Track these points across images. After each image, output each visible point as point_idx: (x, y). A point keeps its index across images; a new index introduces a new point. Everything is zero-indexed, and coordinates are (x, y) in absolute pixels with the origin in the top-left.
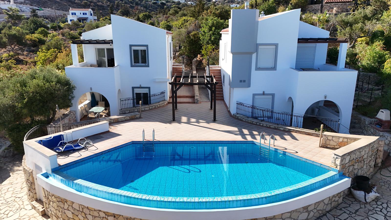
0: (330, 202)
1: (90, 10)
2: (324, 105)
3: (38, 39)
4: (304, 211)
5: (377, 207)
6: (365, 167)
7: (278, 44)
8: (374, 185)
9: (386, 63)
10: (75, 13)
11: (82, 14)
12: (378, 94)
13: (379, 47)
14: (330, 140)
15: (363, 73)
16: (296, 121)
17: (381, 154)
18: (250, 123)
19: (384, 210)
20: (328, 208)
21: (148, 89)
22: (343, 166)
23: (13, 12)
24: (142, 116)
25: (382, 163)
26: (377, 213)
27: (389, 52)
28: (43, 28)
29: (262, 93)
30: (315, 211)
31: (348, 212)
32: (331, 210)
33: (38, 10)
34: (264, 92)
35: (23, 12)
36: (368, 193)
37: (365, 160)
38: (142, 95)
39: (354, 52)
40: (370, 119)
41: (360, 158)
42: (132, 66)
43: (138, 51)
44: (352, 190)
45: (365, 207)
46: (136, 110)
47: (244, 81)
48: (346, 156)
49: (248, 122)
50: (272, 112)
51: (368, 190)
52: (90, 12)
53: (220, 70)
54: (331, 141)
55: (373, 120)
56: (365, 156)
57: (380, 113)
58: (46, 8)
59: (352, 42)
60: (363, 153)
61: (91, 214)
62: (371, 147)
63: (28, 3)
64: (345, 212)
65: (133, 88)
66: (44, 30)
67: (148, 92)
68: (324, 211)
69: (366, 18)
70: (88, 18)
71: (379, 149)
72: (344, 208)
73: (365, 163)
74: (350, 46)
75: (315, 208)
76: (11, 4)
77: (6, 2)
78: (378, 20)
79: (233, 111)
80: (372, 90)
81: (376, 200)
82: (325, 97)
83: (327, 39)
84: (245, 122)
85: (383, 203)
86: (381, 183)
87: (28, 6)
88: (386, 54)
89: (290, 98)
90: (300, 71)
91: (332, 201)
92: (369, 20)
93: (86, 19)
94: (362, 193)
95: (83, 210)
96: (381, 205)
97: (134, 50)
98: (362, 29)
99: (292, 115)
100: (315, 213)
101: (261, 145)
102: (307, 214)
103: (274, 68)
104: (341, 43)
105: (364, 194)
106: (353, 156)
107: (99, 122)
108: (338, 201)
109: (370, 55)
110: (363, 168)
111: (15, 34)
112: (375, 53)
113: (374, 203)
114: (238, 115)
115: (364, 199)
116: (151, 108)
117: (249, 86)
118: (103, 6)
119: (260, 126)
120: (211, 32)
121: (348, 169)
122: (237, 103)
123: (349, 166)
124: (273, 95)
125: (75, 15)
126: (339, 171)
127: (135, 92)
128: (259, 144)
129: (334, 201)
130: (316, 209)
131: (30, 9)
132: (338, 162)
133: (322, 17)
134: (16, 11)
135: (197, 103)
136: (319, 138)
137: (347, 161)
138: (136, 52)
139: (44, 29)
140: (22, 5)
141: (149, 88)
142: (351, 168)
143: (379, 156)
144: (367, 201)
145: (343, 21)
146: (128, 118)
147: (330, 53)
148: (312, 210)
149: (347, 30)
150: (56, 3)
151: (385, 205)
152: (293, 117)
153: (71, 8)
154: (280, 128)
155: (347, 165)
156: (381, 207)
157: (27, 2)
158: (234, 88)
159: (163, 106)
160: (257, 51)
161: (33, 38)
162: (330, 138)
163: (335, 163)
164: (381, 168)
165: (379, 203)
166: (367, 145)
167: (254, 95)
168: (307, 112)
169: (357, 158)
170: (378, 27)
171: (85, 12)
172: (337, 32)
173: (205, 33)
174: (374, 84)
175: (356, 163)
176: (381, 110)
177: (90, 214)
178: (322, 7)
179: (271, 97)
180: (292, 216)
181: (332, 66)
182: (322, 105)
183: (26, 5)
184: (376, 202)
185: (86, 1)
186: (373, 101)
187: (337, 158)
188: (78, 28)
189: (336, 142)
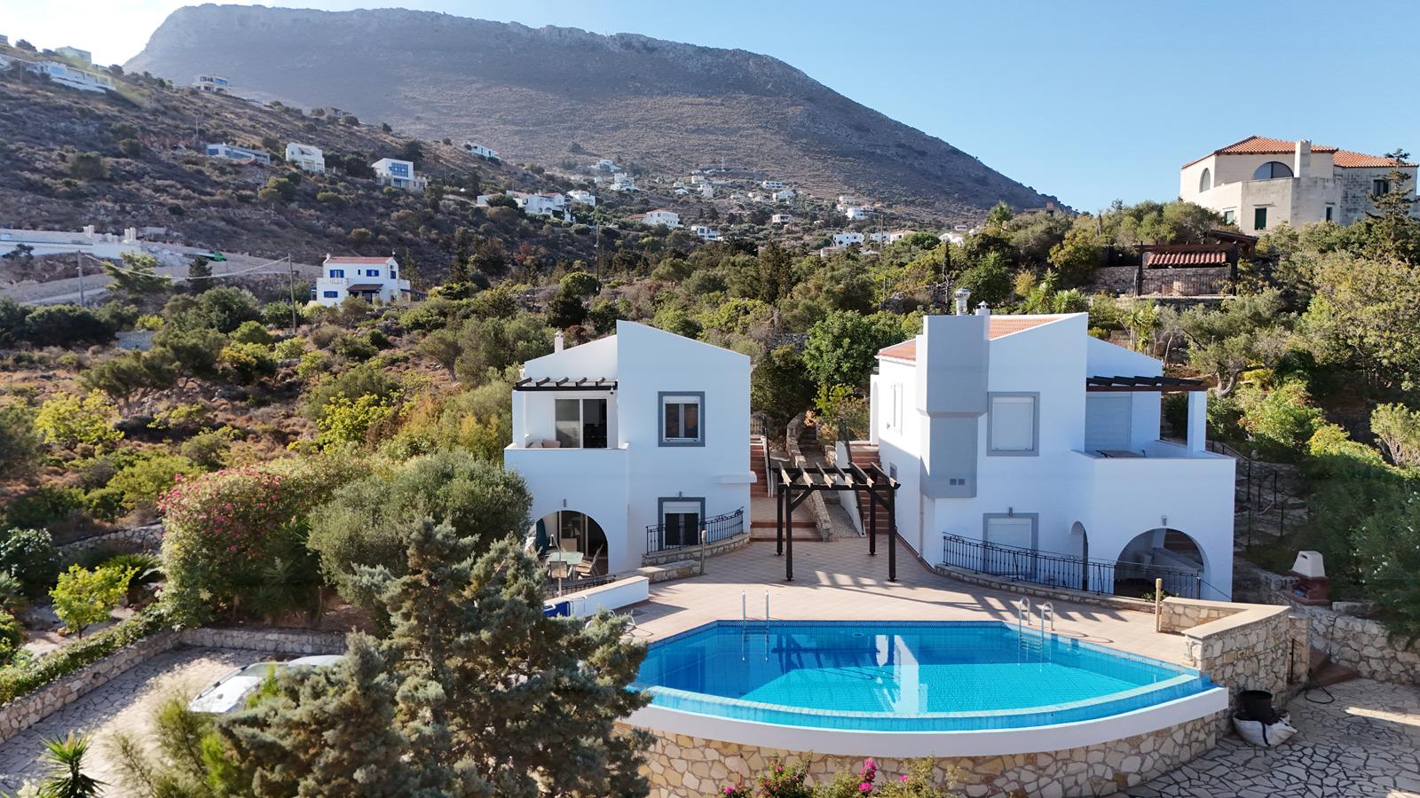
0: (1186, 742)
1: (391, 261)
2: (1166, 546)
3: (256, 358)
4: (1133, 752)
5: (1291, 755)
6: (1262, 674)
7: (1038, 393)
8: (1285, 711)
9: (1313, 437)
10: (342, 272)
11: (364, 273)
12: (1301, 517)
13: (1295, 398)
14: (1179, 615)
15: (1259, 463)
16: (1097, 577)
17: (1304, 653)
18: (984, 586)
19: (1307, 761)
20: (1185, 756)
21: (698, 504)
22: (1209, 662)
23: (137, 269)
24: (705, 571)
25: (1308, 675)
26: (1290, 764)
27: (1320, 409)
28: (254, 324)
29: (1007, 511)
30: (1156, 756)
31: (1229, 764)
32: (1191, 761)
33: (212, 259)
34: (1011, 509)
35: (163, 265)
36: (1270, 724)
37: (1261, 657)
38: (682, 519)
39: (1235, 408)
40: (1280, 577)
41: (1247, 649)
42: (661, 444)
43: (677, 406)
44: (1235, 720)
45: (1266, 755)
46: (682, 556)
47: (962, 482)
48: (1212, 641)
49: (978, 584)
50: (1035, 556)
51: (1269, 718)
52: (391, 267)
53: (876, 454)
54: (1183, 618)
55: (1288, 579)
56: (1260, 648)
57: (1299, 559)
58: (236, 252)
59: (1228, 380)
60: (1253, 639)
61: (683, 756)
62: (1271, 627)
63: (178, 236)
64: (1222, 764)
65: (661, 501)
66: (257, 329)
67: (699, 512)
68: (1176, 761)
69: (1259, 320)
70: (381, 285)
71: (1298, 638)
72: (1220, 757)
73: (1262, 663)
74: (1224, 392)
75: (1156, 747)
76: (125, 241)
77: (109, 236)
78: (1289, 326)
79: (934, 557)
80: (1283, 505)
81: (1290, 741)
82: (1165, 521)
83: (1158, 379)
84: (971, 583)
85: (1305, 748)
86: (1305, 715)
87: (179, 246)
88: (1314, 416)
89: (1078, 525)
90: (1099, 457)
91: (1192, 739)
92: (1266, 326)
93: (375, 289)
94: (1258, 725)
95: (664, 751)
96: (1301, 750)
97: (668, 406)
98: (1248, 349)
99: (1085, 564)
100: (1155, 761)
101: (1023, 630)
102: (1138, 760)
103: (1033, 451)
104: (1190, 393)
105: (1261, 727)
106: (1231, 643)
107: (614, 580)
108: (1204, 742)
109: (1273, 418)
110: (1258, 674)
111: (195, 346)
112: (1285, 412)
113: (1287, 747)
114: (947, 568)
115: (1262, 739)
116: (715, 551)
117: (973, 494)
118: (417, 244)
119: (1010, 591)
120: (839, 351)
121: (1220, 671)
122: (945, 538)
123: (1223, 665)
124: (1034, 517)
125: (342, 276)
126: (1202, 674)
127: (665, 512)
128: (1018, 629)
129: (1197, 740)
130: (1157, 751)
131: (185, 255)
132: (1197, 652)
133: (1142, 313)
134: (145, 264)
135: (828, 540)
136: (1155, 616)
137: (1217, 653)
138: (672, 410)
139: (257, 324)
140: (160, 243)
141: (702, 500)
142: (1229, 670)
143: (1300, 656)
144: (1270, 742)
145: (1199, 326)
146: (675, 574)
147: (1170, 409)
148: (1148, 753)
149: (1209, 351)
150: (266, 237)
151: (1309, 751)
152: (1091, 568)
153: (328, 256)
154: (1061, 596)
155: (1218, 662)
156: (1300, 754)
157: (175, 234)
158: (937, 501)
159: (742, 548)
160: (988, 409)
161: (243, 356)
162: (1179, 610)
163: (1191, 656)
164: (1306, 689)
165: (1296, 747)
166: (1261, 621)
167: (987, 517)
168: (1123, 555)
169: (1240, 649)
170: (1291, 342)
171: (373, 267)
172: (1188, 351)
173: (821, 353)
174: (1293, 493)
175: (1238, 660)
176: (1301, 553)
177: (680, 758)
178: (1141, 278)
179: (1029, 521)
180: (1107, 761)
181: (1172, 445)
182: (1159, 543)
183: (171, 243)
184: (1290, 746)
185: (363, 230)
186: (1289, 535)
187: (1194, 644)
188: (359, 320)
189: (1193, 619)
